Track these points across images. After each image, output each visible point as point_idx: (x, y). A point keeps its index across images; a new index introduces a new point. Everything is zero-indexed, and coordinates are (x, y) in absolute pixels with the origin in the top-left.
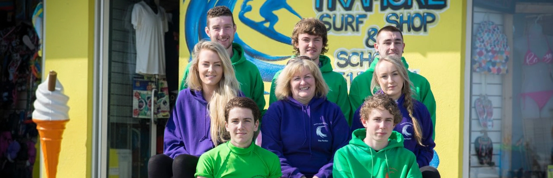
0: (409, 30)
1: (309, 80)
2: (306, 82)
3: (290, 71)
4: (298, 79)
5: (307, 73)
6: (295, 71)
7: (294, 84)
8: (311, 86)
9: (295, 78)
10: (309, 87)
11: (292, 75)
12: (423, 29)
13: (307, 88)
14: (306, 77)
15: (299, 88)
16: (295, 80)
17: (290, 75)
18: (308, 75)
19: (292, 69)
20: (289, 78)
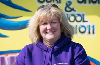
0: (90, 2)
1: (55, 25)
2: (52, 27)
3: (39, 17)
4: (45, 24)
5: (53, 19)
6: (43, 17)
7: (42, 28)
8: (57, 30)
9: (43, 23)
10: (55, 31)
11: (41, 21)
12: (97, 2)
13: (53, 32)
14: (52, 23)
15: (46, 31)
16: (43, 25)
17: (39, 20)
18: (54, 21)
19: (41, 16)
20: (38, 24)
